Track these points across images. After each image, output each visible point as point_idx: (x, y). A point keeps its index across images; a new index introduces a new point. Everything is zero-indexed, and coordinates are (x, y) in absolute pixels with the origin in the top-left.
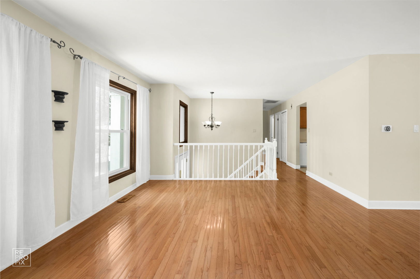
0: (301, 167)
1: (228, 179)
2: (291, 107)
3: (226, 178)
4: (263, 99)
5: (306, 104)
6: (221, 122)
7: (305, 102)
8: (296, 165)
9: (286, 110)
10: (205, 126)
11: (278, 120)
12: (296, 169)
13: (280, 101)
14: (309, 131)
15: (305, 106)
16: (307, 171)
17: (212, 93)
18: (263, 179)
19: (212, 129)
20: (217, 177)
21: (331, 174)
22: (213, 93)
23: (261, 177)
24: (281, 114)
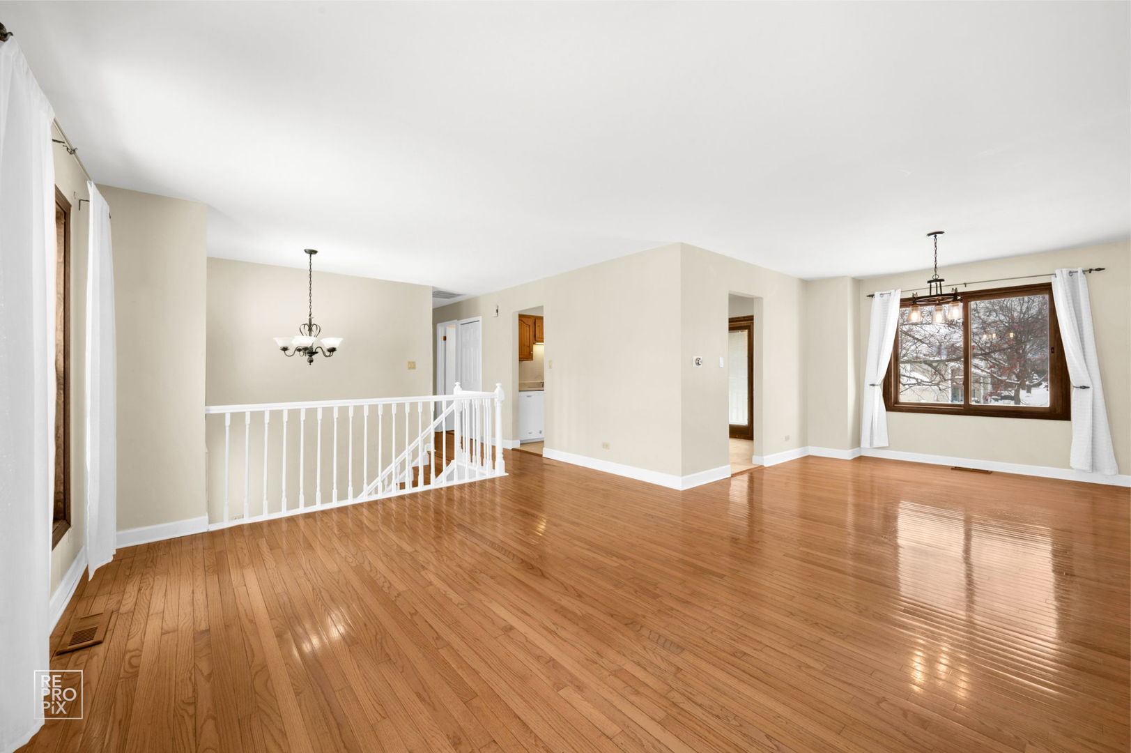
0: (521, 444)
1: (364, 498)
2: (497, 311)
3: (346, 501)
4: (433, 287)
5: (541, 308)
6: (341, 339)
7: (540, 305)
8: (513, 439)
9: (480, 318)
10: (285, 349)
11: (445, 338)
12: (513, 450)
13: (464, 295)
14: (550, 367)
15: (541, 315)
16: (544, 449)
17: (312, 252)
18: (456, 482)
19: (311, 361)
20: (331, 501)
21: (606, 446)
22: (315, 252)
23: (450, 477)
24: (460, 326)
